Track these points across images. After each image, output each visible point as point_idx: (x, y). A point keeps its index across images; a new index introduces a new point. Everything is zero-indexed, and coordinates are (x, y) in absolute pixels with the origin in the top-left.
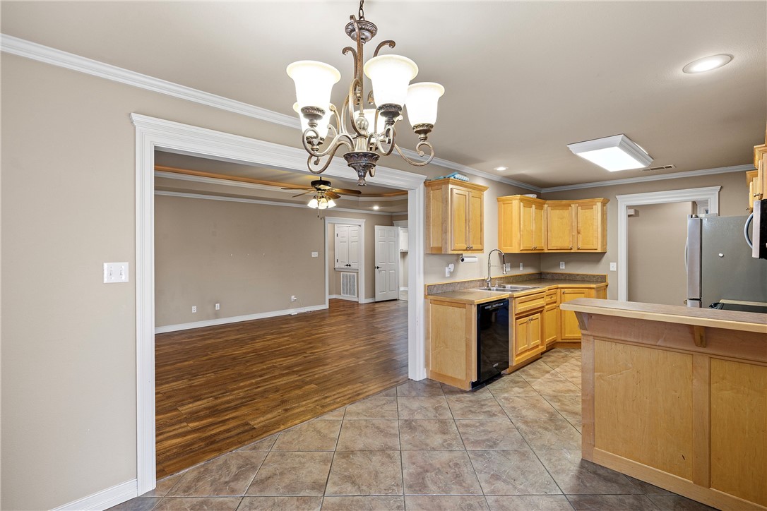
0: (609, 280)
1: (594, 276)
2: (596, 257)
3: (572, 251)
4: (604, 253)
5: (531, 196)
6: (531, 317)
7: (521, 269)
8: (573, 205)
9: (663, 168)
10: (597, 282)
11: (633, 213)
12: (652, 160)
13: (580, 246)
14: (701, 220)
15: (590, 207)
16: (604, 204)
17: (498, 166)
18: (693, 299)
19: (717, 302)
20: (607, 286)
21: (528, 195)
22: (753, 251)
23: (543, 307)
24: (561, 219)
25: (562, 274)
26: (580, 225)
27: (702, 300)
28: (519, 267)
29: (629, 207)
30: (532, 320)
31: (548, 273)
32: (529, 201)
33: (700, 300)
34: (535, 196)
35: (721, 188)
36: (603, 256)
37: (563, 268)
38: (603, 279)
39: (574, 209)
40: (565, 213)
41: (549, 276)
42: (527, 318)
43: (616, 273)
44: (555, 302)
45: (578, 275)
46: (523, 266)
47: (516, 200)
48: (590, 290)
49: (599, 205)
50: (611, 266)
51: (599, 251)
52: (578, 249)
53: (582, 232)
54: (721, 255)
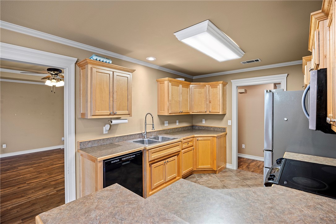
0: (228, 131)
1: (220, 128)
2: (221, 117)
3: (206, 113)
4: (225, 115)
5: (180, 79)
6: (166, 160)
7: (177, 124)
8: (207, 86)
9: (253, 61)
10: (221, 132)
11: (244, 91)
12: (244, 53)
13: (211, 110)
14: (273, 94)
15: (215, 87)
16: (224, 85)
17: (149, 56)
18: (268, 150)
19: (281, 157)
20: (226, 134)
21: (179, 79)
22: (310, 121)
23: (180, 151)
24: (200, 94)
25: (204, 127)
26: (211, 98)
27: (273, 151)
28: (176, 123)
29: (238, 87)
30: (168, 162)
31: (196, 126)
32: (177, 82)
33: (272, 151)
34: (183, 80)
35: (288, 75)
36: (225, 116)
37: (204, 123)
38: (224, 130)
39: (207, 88)
40: (203, 90)
41: (197, 128)
42: (164, 161)
43: (231, 126)
44: (192, 146)
45: (211, 127)
46: (179, 122)
47: (166, 81)
48: (213, 138)
49: (221, 85)
50: (229, 122)
51: (221, 113)
52: (210, 112)
53: (212, 102)
54: (286, 119)
